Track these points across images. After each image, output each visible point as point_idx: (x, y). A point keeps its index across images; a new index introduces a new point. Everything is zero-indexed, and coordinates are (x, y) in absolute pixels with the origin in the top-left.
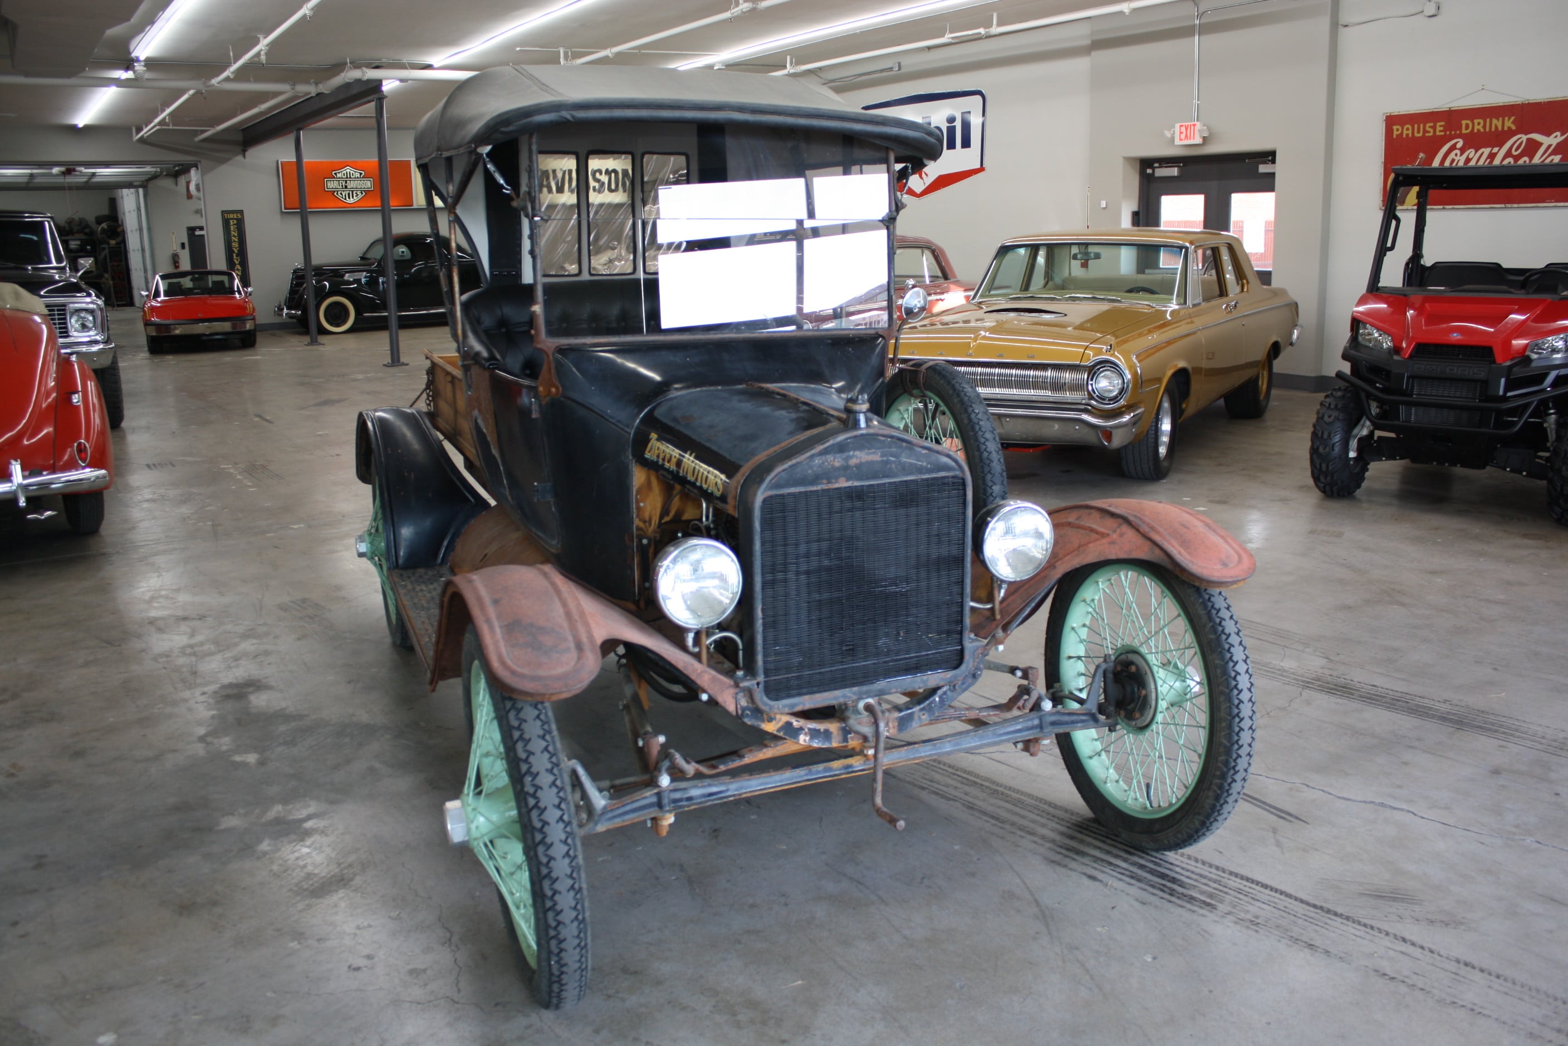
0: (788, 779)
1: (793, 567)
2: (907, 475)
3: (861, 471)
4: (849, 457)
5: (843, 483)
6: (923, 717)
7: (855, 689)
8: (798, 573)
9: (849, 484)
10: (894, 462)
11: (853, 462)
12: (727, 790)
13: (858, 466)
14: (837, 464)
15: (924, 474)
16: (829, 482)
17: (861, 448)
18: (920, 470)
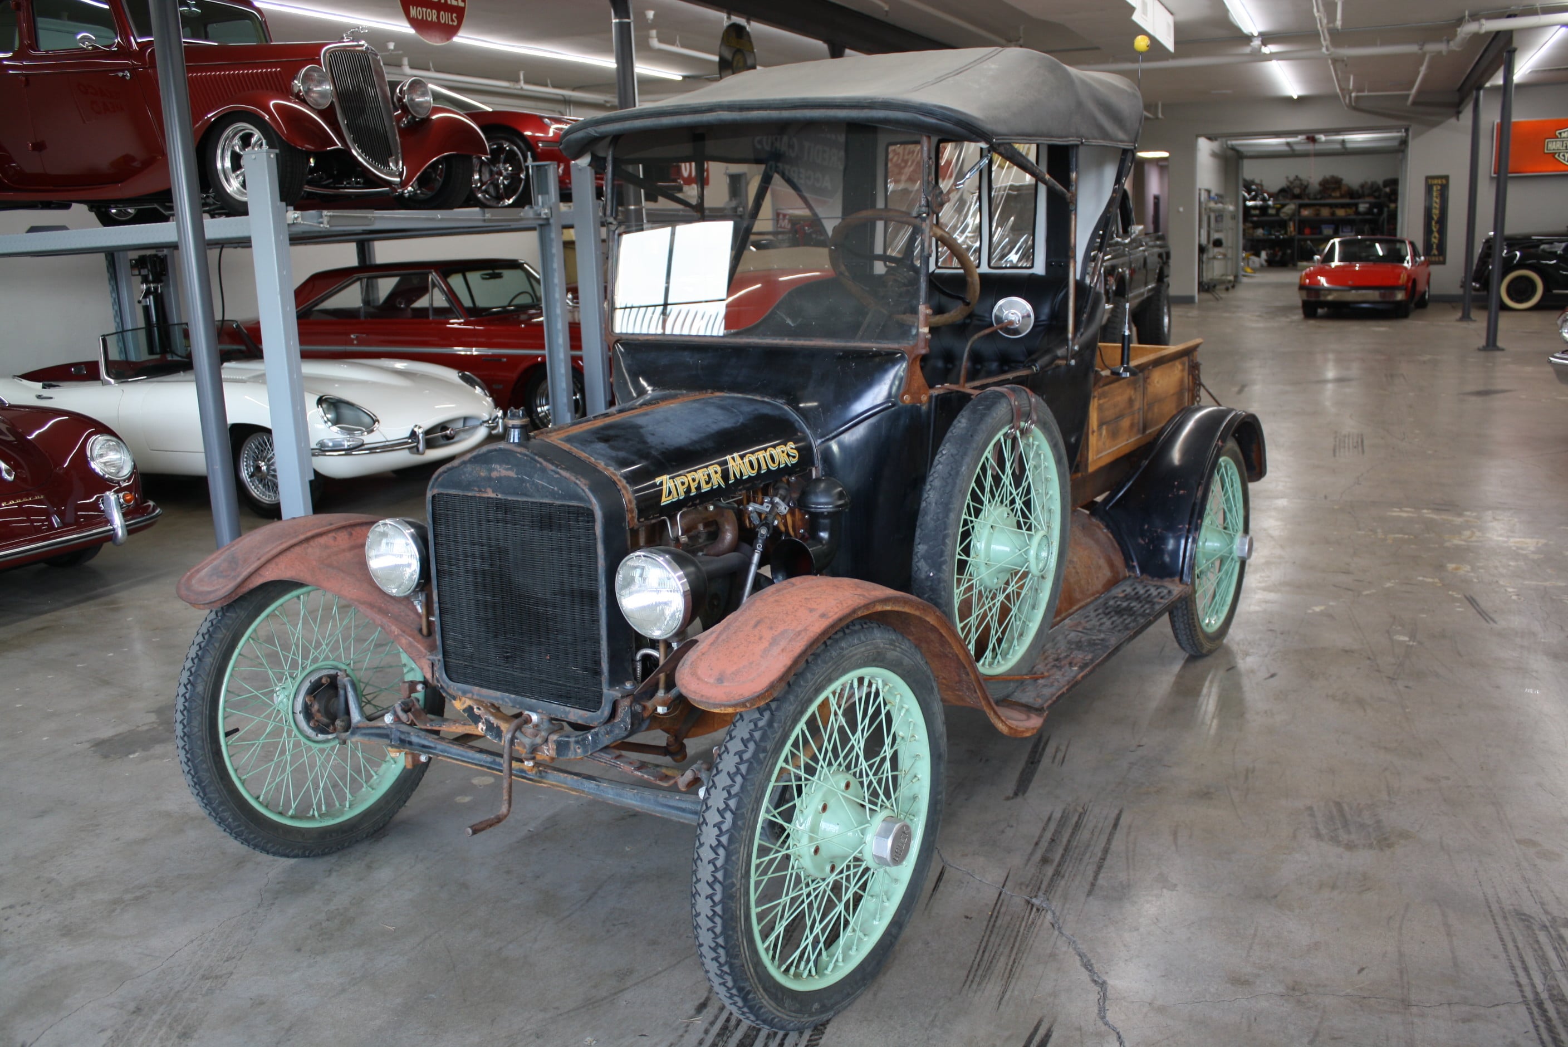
0: (480, 760)
1: (461, 563)
2: (542, 497)
3: (499, 484)
4: (491, 470)
5: (490, 494)
6: (579, 751)
7: (513, 696)
8: (467, 571)
9: (493, 495)
10: (528, 481)
11: (494, 474)
12: (435, 748)
13: (499, 479)
14: (483, 474)
15: (558, 499)
16: (480, 491)
17: (501, 462)
18: (553, 495)
